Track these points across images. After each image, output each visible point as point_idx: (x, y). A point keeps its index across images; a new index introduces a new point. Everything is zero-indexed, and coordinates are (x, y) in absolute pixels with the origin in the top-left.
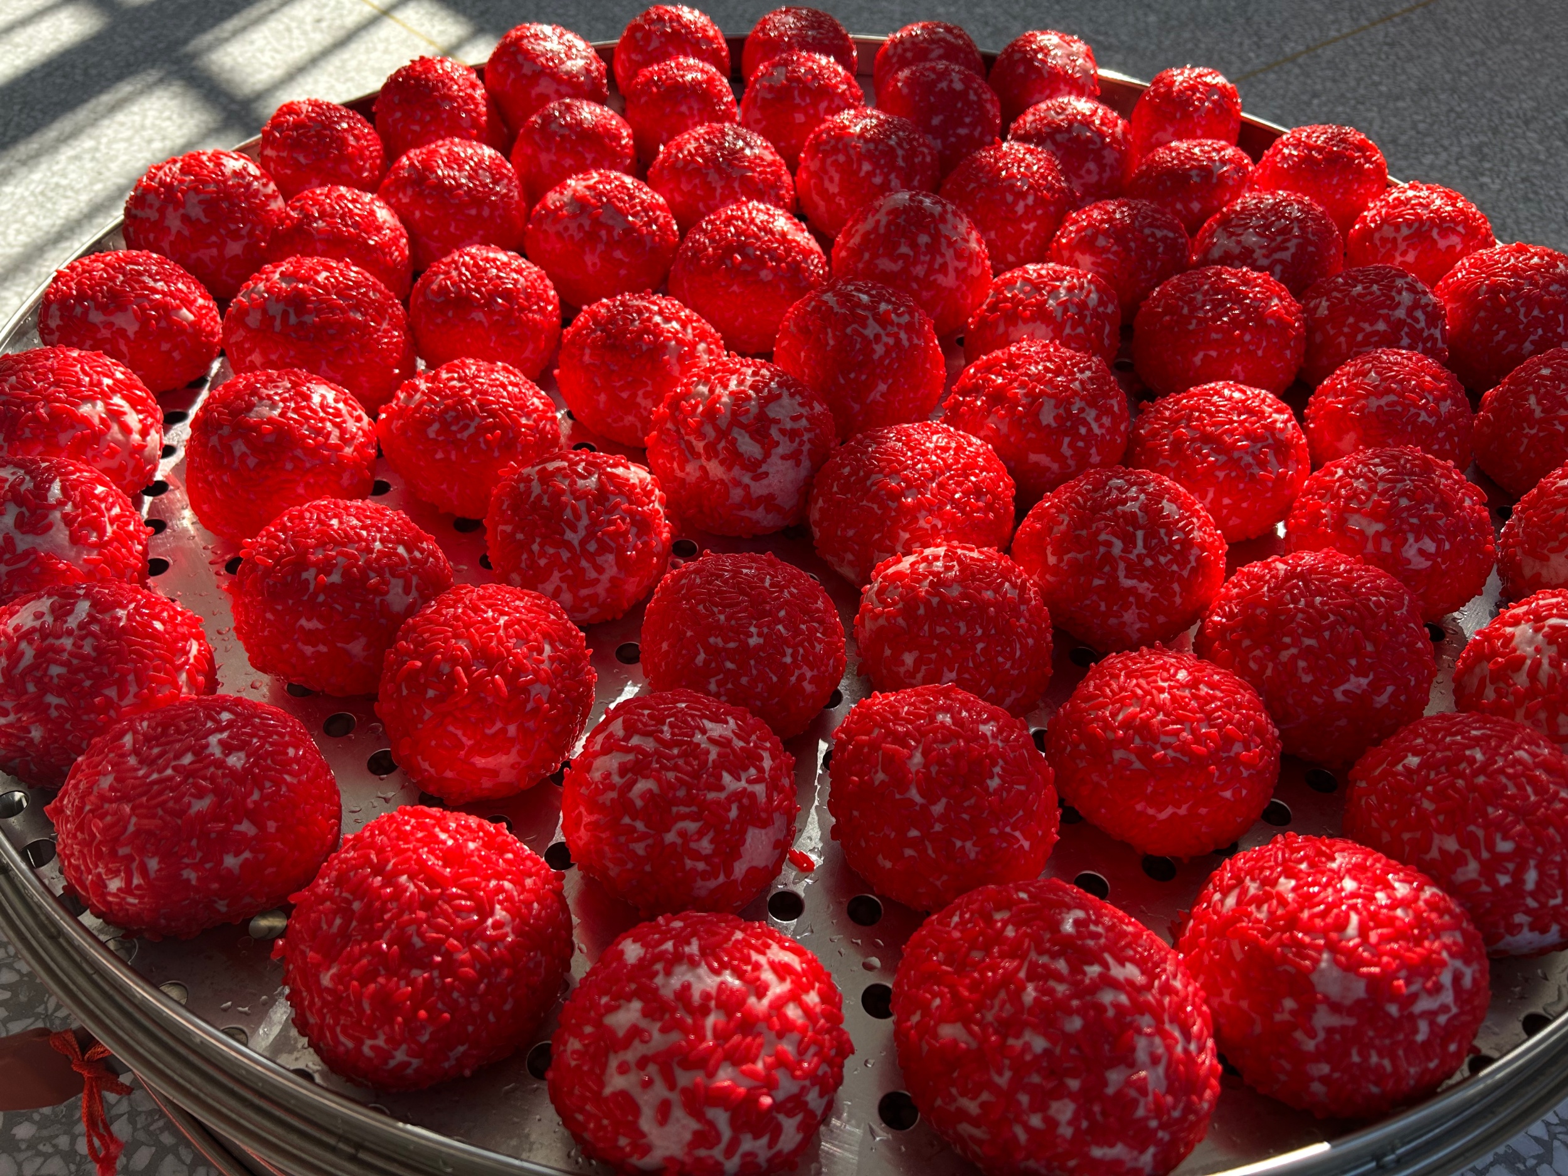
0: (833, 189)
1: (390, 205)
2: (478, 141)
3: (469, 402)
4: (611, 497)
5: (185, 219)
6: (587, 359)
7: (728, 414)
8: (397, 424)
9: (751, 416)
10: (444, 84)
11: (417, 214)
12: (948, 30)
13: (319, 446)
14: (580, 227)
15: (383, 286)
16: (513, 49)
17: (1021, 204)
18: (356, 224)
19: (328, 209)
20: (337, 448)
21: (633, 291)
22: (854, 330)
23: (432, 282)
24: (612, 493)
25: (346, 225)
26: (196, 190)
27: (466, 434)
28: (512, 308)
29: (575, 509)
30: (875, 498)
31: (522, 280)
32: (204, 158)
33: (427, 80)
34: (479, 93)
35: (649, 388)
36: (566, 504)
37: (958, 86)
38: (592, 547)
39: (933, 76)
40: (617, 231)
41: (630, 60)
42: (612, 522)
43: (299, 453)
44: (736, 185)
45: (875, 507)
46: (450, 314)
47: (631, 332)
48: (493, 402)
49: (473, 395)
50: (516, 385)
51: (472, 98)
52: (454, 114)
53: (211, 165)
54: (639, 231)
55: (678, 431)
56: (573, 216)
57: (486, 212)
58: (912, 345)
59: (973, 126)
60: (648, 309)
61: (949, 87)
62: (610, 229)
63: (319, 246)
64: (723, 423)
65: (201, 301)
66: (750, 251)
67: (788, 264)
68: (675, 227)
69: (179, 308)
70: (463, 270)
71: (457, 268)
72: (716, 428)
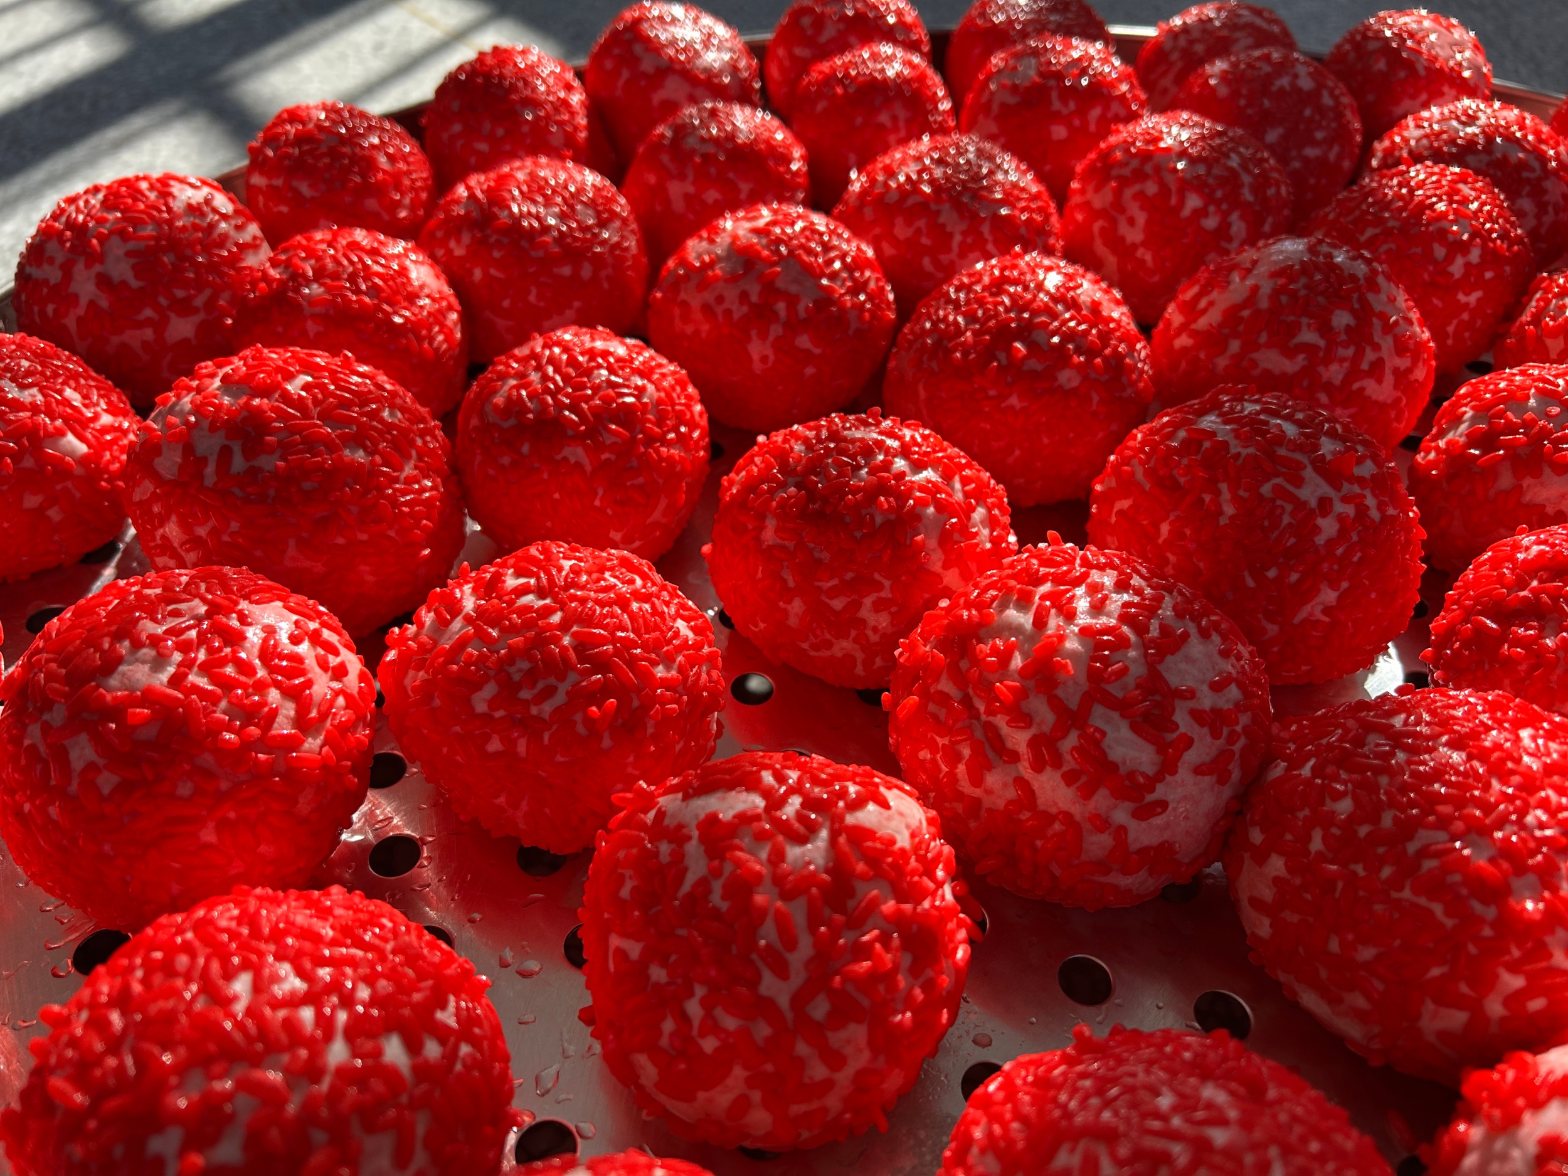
0: (1134, 235)
1: (434, 260)
2: (577, 160)
3: (557, 640)
4: (860, 887)
5: (103, 281)
6: (769, 536)
7: (1082, 677)
8: (415, 678)
9: (1130, 680)
10: (526, 83)
11: (478, 274)
12: (1258, 12)
13: (247, 745)
14: (744, 296)
15: (409, 398)
16: (628, 36)
17: (1459, 261)
18: (374, 290)
19: (330, 265)
20: (292, 743)
21: (847, 409)
22: (1277, 489)
23: (495, 392)
24: (864, 877)
25: (358, 292)
26: (122, 234)
27: (547, 708)
28: (634, 438)
29: (784, 924)
30: (1436, 887)
31: (651, 388)
32: (144, 185)
33: (502, 77)
34: (576, 99)
35: (886, 594)
36: (762, 913)
37: (1306, 83)
38: (820, 1009)
39: (1267, 69)
40: (806, 304)
41: (792, 57)
42: (862, 951)
43: (207, 759)
44: (986, 229)
45: (1438, 909)
46: (525, 449)
47: (855, 490)
48: (603, 641)
49: (564, 626)
50: (646, 598)
51: (565, 103)
52: (540, 128)
53: (152, 196)
54: (839, 302)
55: (967, 701)
56: (733, 279)
57: (587, 271)
58: (1385, 518)
59: (1329, 142)
60: (880, 444)
61: (1293, 85)
62: (792, 301)
63: (312, 328)
64: (1071, 696)
65: (106, 419)
66: (1039, 336)
67: (1106, 359)
68: (891, 297)
69: (61, 433)
70: (550, 370)
71: (539, 368)
72: (1055, 704)
